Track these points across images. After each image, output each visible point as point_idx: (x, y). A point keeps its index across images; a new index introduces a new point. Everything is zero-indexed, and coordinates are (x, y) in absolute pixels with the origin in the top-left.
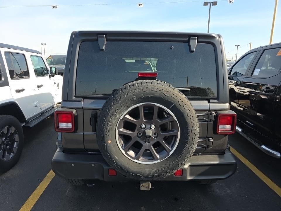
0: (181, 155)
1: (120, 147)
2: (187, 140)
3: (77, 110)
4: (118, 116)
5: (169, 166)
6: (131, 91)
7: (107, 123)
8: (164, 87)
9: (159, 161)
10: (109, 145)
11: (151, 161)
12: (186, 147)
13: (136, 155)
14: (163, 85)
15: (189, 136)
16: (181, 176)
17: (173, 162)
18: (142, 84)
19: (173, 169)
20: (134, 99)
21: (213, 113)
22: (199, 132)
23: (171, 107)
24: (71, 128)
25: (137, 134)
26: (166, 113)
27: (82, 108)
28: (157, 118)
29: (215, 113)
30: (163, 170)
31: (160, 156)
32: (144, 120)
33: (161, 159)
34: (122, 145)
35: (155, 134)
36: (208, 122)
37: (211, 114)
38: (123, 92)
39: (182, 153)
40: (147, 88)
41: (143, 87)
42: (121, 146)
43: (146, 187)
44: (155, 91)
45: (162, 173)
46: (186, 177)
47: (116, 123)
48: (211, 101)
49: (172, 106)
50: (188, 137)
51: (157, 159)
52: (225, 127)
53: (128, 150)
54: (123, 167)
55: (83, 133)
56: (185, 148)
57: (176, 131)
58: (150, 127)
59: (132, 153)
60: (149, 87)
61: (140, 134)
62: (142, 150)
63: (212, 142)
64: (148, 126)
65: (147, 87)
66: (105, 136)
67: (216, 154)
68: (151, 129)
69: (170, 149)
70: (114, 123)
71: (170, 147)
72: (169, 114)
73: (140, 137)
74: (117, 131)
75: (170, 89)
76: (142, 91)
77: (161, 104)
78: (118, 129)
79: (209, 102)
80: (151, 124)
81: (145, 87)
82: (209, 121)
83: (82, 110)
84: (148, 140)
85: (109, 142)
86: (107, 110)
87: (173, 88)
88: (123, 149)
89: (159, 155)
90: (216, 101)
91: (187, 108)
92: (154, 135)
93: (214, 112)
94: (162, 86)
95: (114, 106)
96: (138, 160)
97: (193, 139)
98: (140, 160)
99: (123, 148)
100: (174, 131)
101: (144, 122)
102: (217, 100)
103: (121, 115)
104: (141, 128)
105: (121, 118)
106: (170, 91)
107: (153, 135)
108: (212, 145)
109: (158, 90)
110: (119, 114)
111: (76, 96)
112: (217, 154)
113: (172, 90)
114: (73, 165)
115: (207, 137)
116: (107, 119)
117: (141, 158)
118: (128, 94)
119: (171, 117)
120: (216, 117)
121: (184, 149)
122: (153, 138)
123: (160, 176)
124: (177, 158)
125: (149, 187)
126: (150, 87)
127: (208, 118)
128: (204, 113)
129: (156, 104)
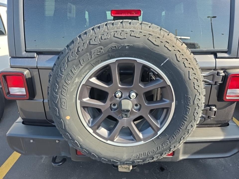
0: (176, 136)
1: (85, 125)
2: (186, 114)
3: (31, 70)
4: (77, 80)
5: (157, 149)
6: (96, 37)
7: (60, 91)
8: (151, 29)
9: (142, 142)
10: (67, 122)
11: (131, 141)
12: (183, 125)
13: (109, 134)
14: (150, 27)
15: (189, 109)
16: (171, 156)
17: (162, 145)
18: (113, 25)
19: (163, 154)
20: (100, 52)
21: (221, 73)
22: (204, 103)
23: (162, 64)
24: (25, 94)
25: (110, 106)
26: (154, 74)
27: (36, 67)
28: (140, 82)
29: (224, 72)
30: (148, 155)
31: (143, 136)
32: (120, 86)
33: (144, 140)
34: (89, 121)
35: (136, 105)
36: (212, 85)
37: (218, 74)
38: (83, 40)
39: (176, 133)
40: (123, 31)
41: (115, 30)
42: (87, 122)
43: (126, 168)
44: (135, 37)
45: (147, 158)
46: (178, 157)
47: (76, 90)
48: (219, 55)
49: (165, 62)
50: (187, 111)
51: (140, 140)
52: (235, 92)
53: (98, 128)
54: (91, 151)
55: (42, 101)
56: (181, 126)
57: (168, 101)
58: (129, 96)
59: (103, 131)
60: (125, 30)
61: (114, 105)
62: (119, 127)
63: (215, 112)
64: (126, 94)
65: (123, 29)
66: (61, 110)
67: (217, 125)
68: (131, 98)
69: (159, 126)
70: (72, 90)
71: (158, 123)
72: (158, 75)
73: (115, 109)
74: (78, 102)
75: (162, 33)
76: (114, 36)
77: (146, 60)
78: (79, 99)
79: (216, 57)
80: (130, 91)
81: (119, 30)
82: (214, 84)
83: (37, 70)
84: (126, 115)
85: (68, 118)
86: (58, 71)
87: (167, 32)
88: (90, 127)
89: (142, 134)
90: (226, 55)
91: (189, 66)
92: (135, 107)
93: (222, 71)
94: (148, 28)
95: (69, 63)
96: (112, 140)
97: (195, 113)
98: (115, 140)
99: (90, 125)
100: (165, 101)
101: (120, 88)
102: (228, 54)
103: (82, 78)
104: (116, 97)
105: (84, 82)
106: (161, 37)
107: (133, 107)
108: (214, 115)
109: (141, 35)
110: (79, 76)
111: (26, 50)
112: (219, 125)
113: (166, 34)
114: (31, 141)
115: (208, 105)
116: (61, 85)
117: (117, 138)
118: (90, 42)
119: (162, 81)
120: (225, 78)
121: (181, 128)
122: (133, 111)
123: (143, 162)
124: (168, 139)
125: (129, 169)
126: (128, 30)
127: (213, 80)
128: (208, 73)
129: (139, 60)
